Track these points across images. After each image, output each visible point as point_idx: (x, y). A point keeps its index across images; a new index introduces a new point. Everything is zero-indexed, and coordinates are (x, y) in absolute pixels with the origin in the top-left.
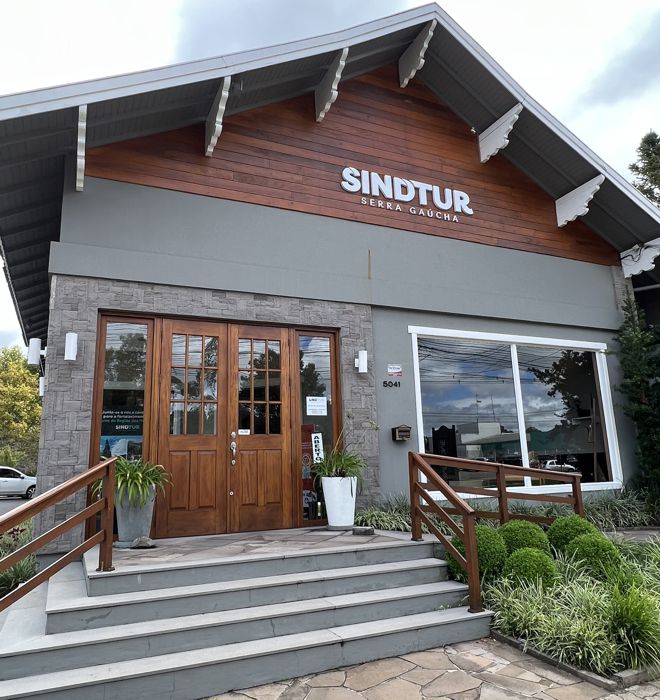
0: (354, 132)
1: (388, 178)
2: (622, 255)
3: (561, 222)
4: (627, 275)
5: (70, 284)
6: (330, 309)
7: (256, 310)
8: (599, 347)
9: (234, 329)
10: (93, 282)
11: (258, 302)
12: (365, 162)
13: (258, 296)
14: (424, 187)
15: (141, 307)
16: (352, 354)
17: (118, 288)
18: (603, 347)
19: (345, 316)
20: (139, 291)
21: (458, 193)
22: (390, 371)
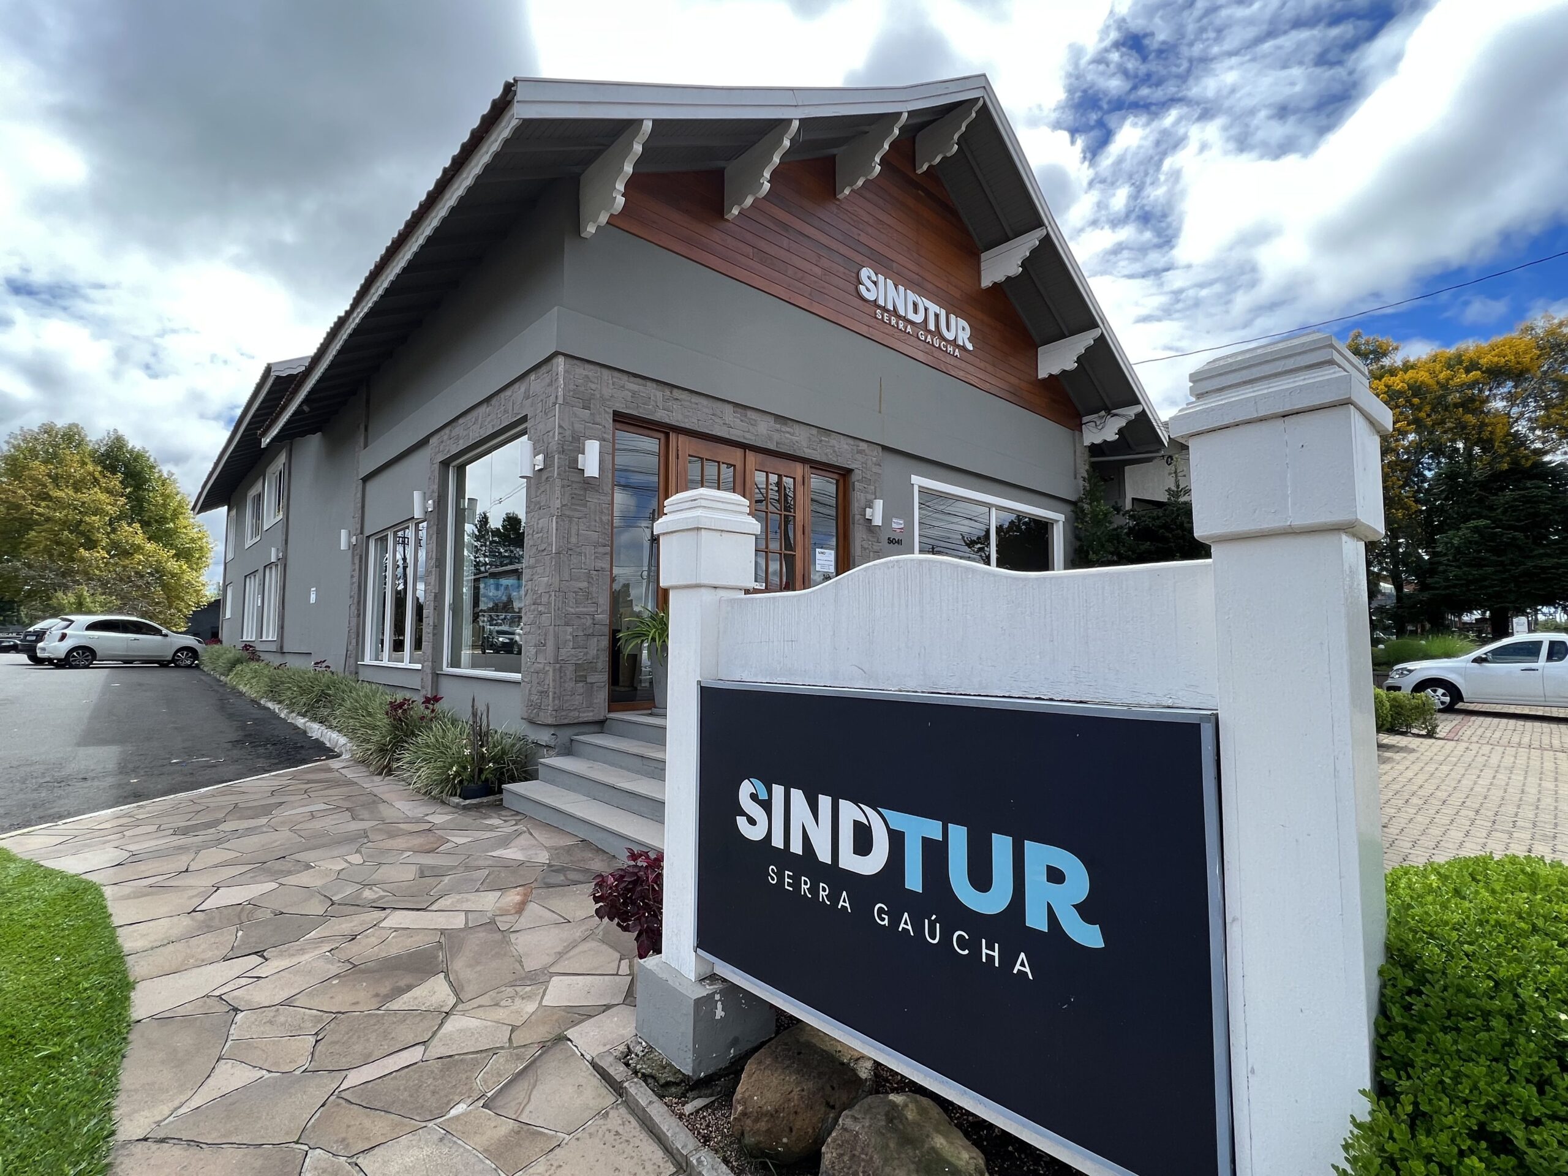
0: (871, 221)
1: (901, 288)
2: (1085, 419)
3: (1042, 374)
4: (1087, 443)
5: (581, 371)
6: (845, 445)
7: (776, 436)
8: (1058, 518)
9: (751, 456)
10: (606, 372)
11: (778, 426)
12: (883, 266)
13: (779, 418)
14: (933, 308)
15: (661, 416)
16: (863, 503)
17: (633, 385)
18: (1061, 517)
19: (858, 457)
20: (659, 394)
21: (962, 323)
22: (894, 526)
